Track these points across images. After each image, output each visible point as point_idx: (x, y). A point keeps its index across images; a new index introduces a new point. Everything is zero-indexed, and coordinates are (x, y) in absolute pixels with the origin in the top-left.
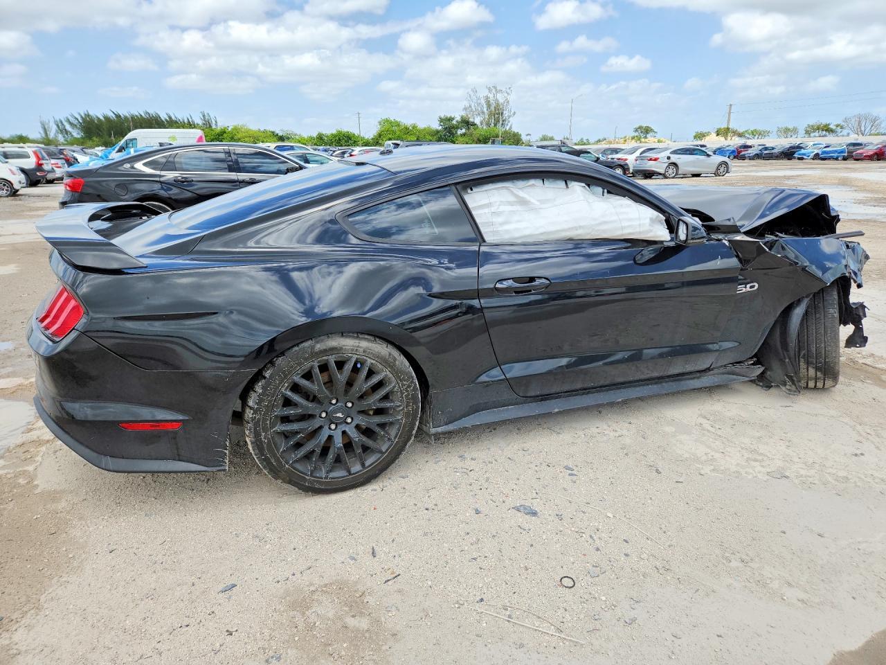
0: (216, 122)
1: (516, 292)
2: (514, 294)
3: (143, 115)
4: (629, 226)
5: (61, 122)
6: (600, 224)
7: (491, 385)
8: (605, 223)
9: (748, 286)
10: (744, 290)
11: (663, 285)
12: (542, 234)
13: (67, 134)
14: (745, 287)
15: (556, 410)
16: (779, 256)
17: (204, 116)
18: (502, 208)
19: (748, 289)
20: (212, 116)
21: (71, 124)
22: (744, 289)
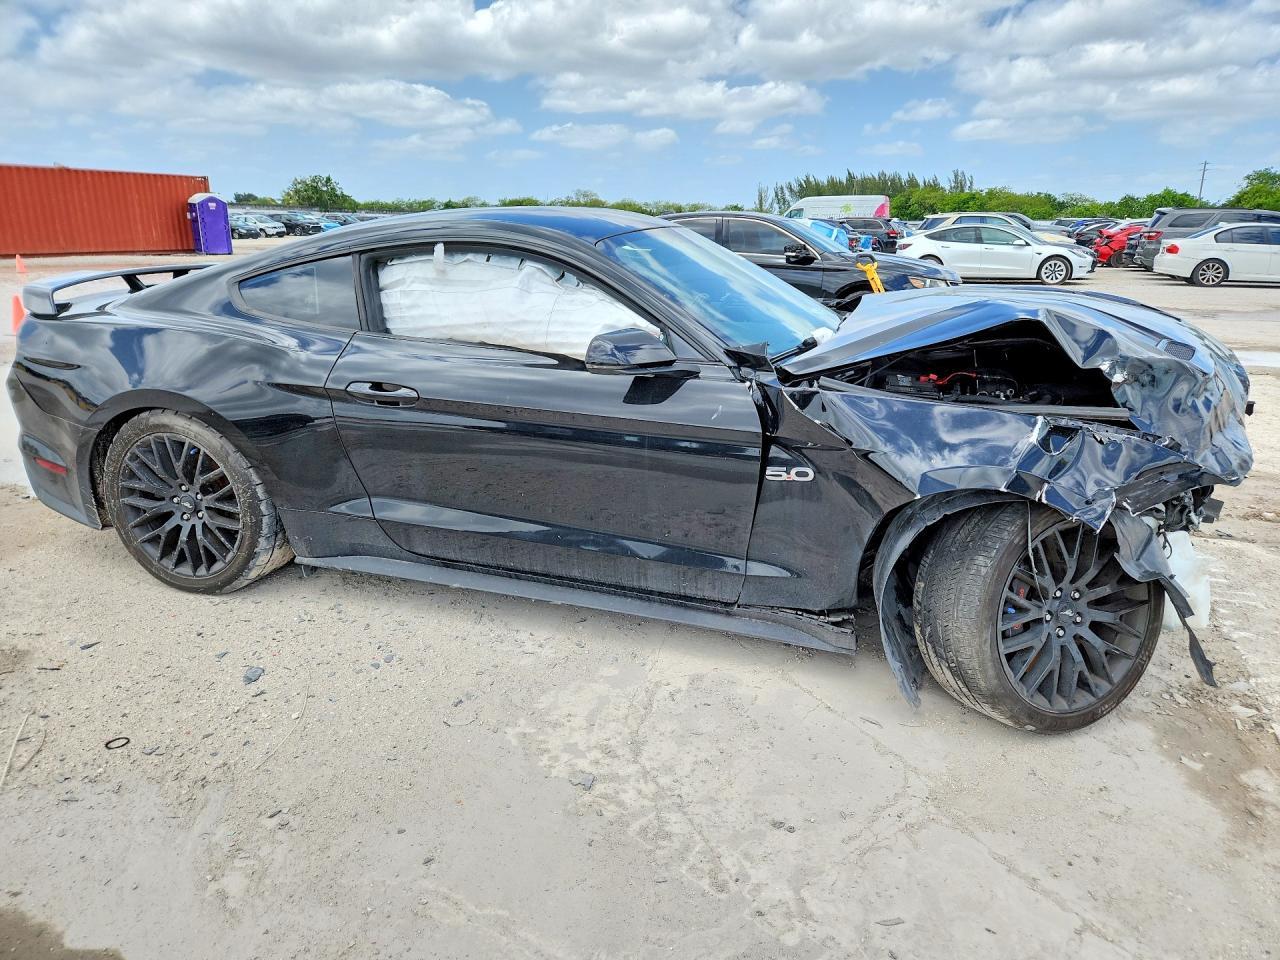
0: (971, 183)
1: (379, 402)
2: (376, 404)
3: (877, 178)
4: (559, 333)
5: (782, 188)
6: (517, 323)
7: (355, 520)
8: (525, 322)
9: (794, 471)
10: (785, 477)
11: (621, 436)
12: (445, 327)
13: (784, 204)
14: (788, 472)
15: (456, 585)
16: (817, 422)
17: (956, 176)
18: (415, 286)
19: (793, 476)
20: (967, 176)
21: (791, 190)
22: (784, 474)
